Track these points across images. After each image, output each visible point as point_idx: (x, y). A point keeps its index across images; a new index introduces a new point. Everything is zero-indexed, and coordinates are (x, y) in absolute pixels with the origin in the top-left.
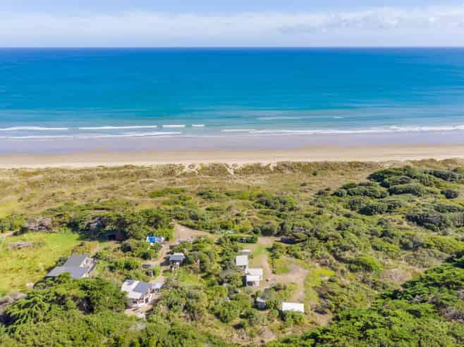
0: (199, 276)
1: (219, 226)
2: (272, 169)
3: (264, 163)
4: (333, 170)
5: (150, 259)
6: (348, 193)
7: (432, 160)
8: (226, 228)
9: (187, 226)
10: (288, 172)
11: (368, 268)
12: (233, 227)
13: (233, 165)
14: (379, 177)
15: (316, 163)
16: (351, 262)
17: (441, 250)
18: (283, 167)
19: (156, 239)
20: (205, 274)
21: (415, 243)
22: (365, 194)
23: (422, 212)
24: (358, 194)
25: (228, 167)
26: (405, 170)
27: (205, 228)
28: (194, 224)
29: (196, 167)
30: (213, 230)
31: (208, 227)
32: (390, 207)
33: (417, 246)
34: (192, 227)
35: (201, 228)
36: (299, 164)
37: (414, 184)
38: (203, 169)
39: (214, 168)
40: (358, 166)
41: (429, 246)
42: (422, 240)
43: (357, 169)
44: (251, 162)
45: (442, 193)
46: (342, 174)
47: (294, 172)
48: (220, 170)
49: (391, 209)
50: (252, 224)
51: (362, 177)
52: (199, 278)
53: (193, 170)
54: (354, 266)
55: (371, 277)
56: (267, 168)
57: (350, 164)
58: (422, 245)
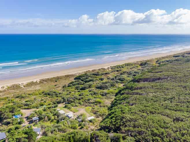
0: (49, 122)
1: (39, 105)
2: (39, 83)
3: (35, 81)
4: (61, 79)
5: (22, 124)
6: (73, 85)
7: (89, 71)
8: (42, 105)
9: (25, 109)
10: (45, 83)
11: (100, 103)
12: (45, 104)
13: (22, 84)
14: (78, 78)
15: (54, 77)
16: (94, 103)
17: (112, 93)
18: (42, 81)
19: (18, 116)
20: (50, 121)
21: (105, 93)
22: (78, 84)
23: (100, 85)
24: (76, 85)
25: (20, 85)
26: (85, 75)
27: (34, 107)
28: (28, 107)
29: (5, 88)
30: (38, 107)
31: (35, 107)
32: (89, 86)
33: (106, 94)
34: (28, 109)
35: (32, 108)
36: (48, 79)
37: (90, 78)
38: (8, 87)
39: (13, 86)
40: (68, 76)
41: (109, 93)
42: (106, 92)
43: (69, 77)
44: (29, 81)
45: (99, 79)
46: (65, 80)
47: (48, 82)
48: (16, 87)
49: (90, 86)
50: (51, 101)
51: (72, 80)
52: (50, 123)
53: (4, 89)
54: (95, 104)
55: (102, 105)
56: (36, 82)
57: (66, 76)
58: (107, 93)
